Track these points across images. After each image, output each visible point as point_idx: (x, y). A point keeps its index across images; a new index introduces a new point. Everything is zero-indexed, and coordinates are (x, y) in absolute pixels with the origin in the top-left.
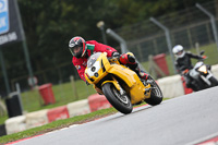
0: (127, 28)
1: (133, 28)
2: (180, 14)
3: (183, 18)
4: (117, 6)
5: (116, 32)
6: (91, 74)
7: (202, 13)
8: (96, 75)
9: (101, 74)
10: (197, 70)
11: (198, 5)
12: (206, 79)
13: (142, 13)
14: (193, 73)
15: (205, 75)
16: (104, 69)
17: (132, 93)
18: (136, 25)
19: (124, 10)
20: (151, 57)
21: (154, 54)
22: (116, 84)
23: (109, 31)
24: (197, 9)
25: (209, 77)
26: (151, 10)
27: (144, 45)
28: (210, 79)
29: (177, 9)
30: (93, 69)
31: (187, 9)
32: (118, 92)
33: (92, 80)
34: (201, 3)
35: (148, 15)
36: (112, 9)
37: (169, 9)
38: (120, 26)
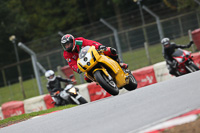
0: (36, 41)
1: (43, 41)
2: (86, 28)
3: (88, 32)
4: (27, 21)
5: (27, 45)
6: (84, 64)
7: (106, 26)
8: (88, 64)
9: (93, 63)
10: (67, 91)
11: (101, 20)
12: (75, 100)
13: (50, 27)
14: (64, 94)
15: (75, 96)
16: (95, 59)
17: (117, 78)
18: (45, 38)
19: (34, 25)
20: (59, 68)
21: (62, 66)
22: (105, 71)
23: (20, 44)
24: (101, 23)
25: (78, 97)
26: (59, 25)
27: (53, 57)
28: (79, 100)
29: (83, 23)
30: (85, 59)
31: (92, 24)
32: (107, 77)
33: (84, 68)
34: (104, 18)
35: (57, 29)
36: (22, 24)
37: (76, 24)
38: (31, 39)
